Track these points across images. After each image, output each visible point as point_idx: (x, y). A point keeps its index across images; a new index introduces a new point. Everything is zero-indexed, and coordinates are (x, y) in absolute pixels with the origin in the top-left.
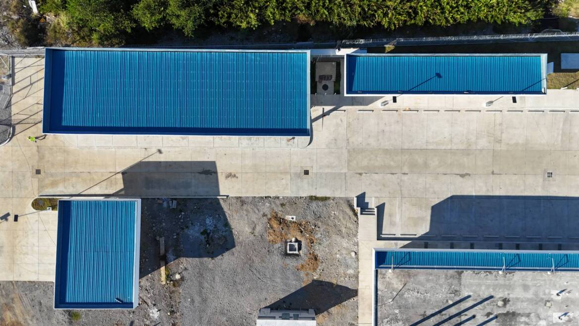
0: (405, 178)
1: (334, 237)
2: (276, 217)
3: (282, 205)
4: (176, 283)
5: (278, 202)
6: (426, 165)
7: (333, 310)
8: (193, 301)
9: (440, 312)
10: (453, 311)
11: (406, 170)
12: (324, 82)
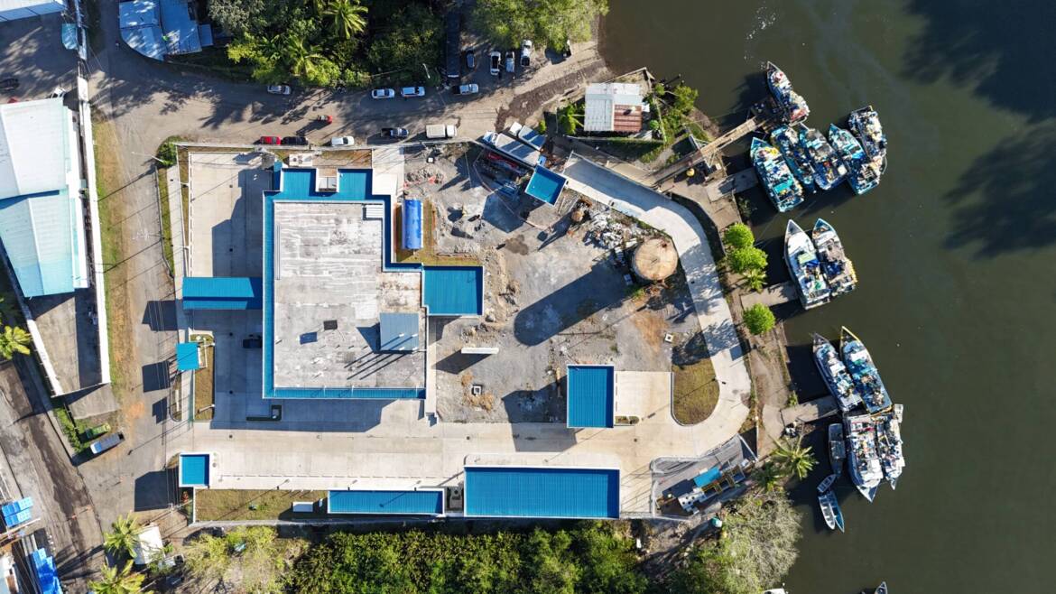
0: (407, 435)
1: (451, 398)
2: (487, 410)
3: (483, 418)
4: (550, 368)
5: (486, 419)
6: (394, 443)
7: (452, 353)
8: (540, 357)
9: (388, 364)
10: (381, 364)
11: (406, 440)
12: (457, 495)
